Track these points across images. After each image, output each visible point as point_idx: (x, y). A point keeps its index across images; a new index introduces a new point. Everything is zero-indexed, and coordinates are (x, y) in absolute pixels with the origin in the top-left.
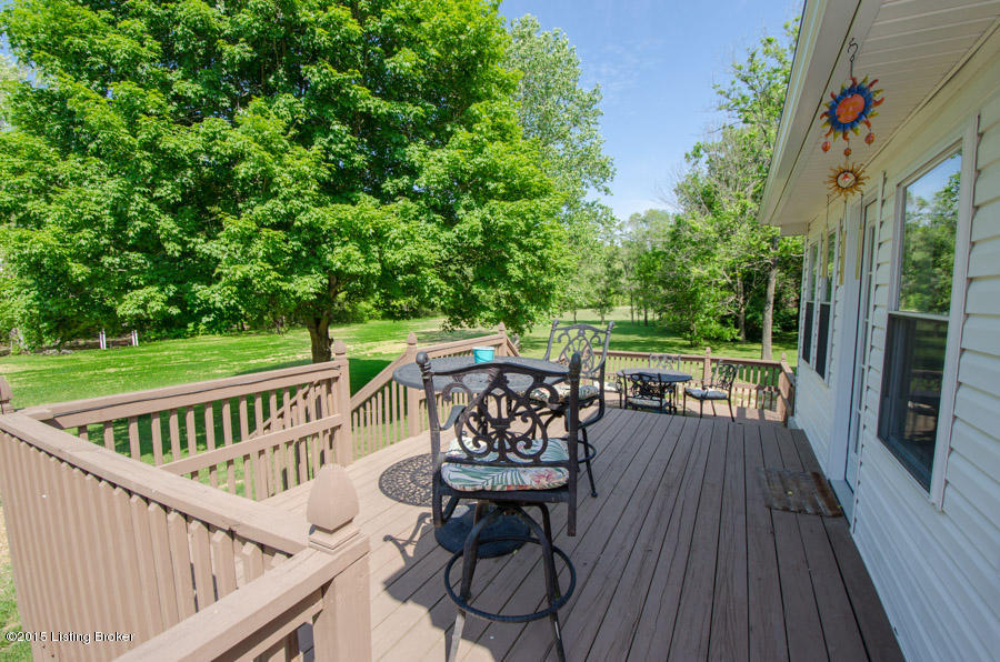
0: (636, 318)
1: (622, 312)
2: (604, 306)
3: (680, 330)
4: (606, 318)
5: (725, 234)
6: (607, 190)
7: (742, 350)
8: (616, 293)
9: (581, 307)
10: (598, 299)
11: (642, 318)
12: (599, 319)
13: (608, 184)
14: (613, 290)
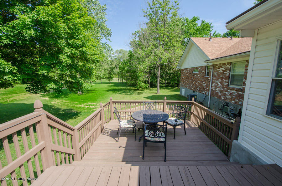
0: (120, 81)
1: (116, 80)
2: (110, 78)
3: (134, 85)
4: (111, 82)
5: (147, 56)
6: (109, 40)
7: (150, 90)
8: (114, 74)
9: (103, 78)
10: (107, 76)
11: (122, 81)
12: (109, 82)
13: (109, 38)
14: (112, 73)
